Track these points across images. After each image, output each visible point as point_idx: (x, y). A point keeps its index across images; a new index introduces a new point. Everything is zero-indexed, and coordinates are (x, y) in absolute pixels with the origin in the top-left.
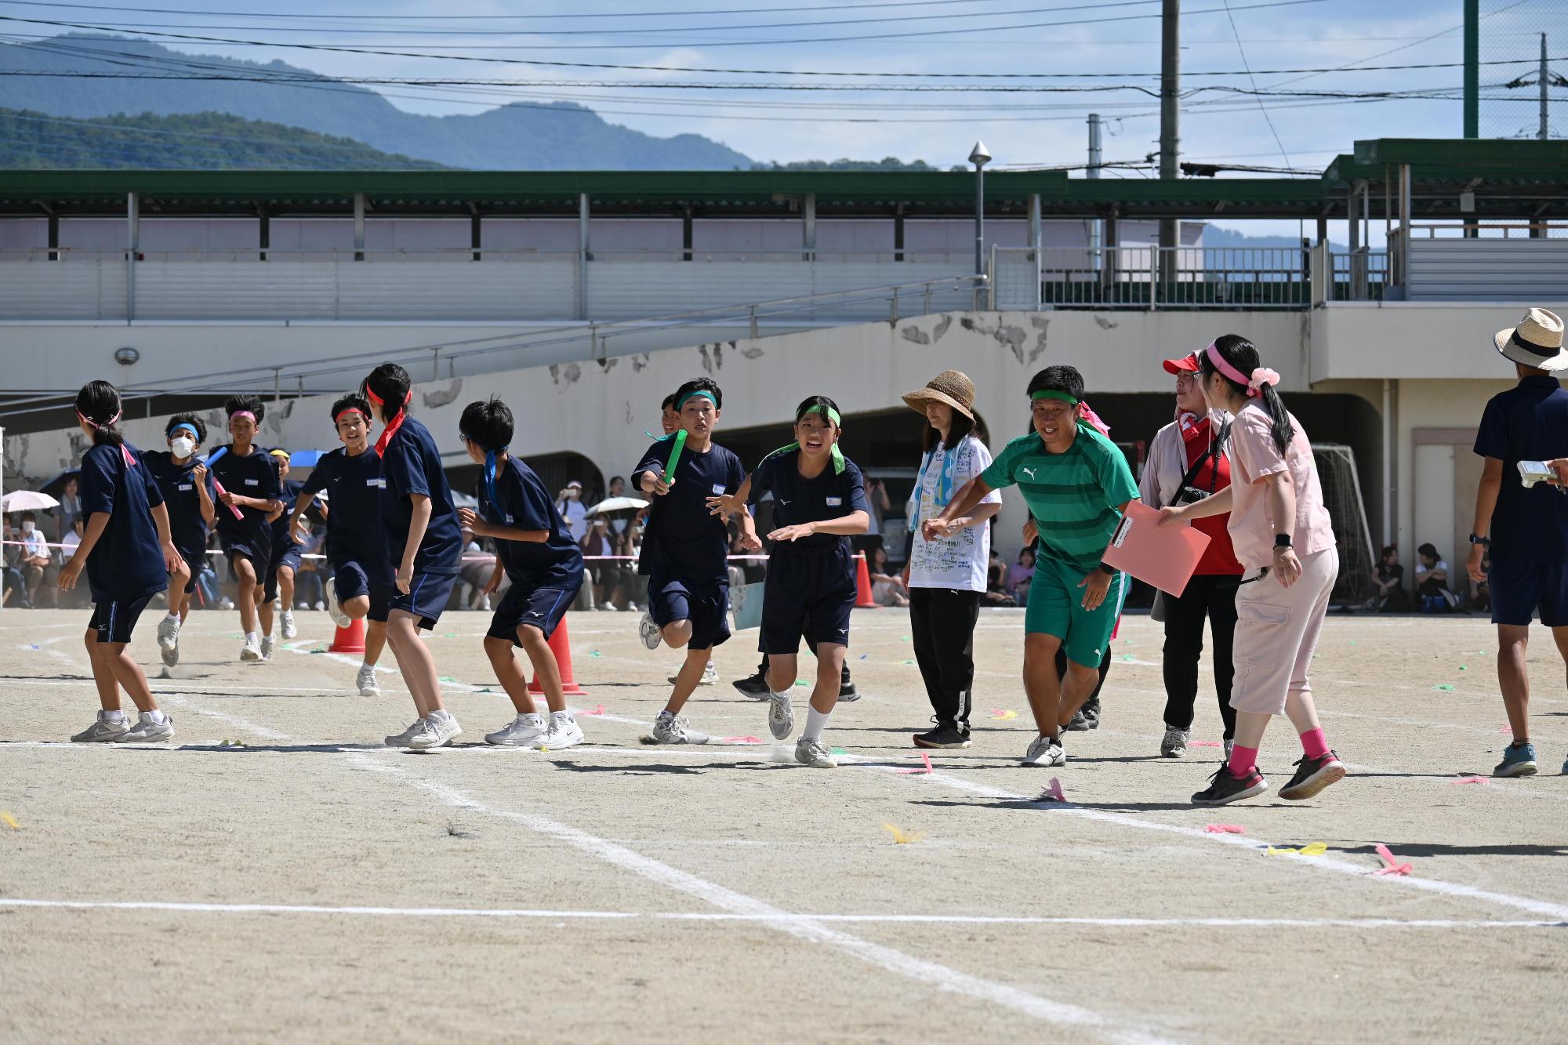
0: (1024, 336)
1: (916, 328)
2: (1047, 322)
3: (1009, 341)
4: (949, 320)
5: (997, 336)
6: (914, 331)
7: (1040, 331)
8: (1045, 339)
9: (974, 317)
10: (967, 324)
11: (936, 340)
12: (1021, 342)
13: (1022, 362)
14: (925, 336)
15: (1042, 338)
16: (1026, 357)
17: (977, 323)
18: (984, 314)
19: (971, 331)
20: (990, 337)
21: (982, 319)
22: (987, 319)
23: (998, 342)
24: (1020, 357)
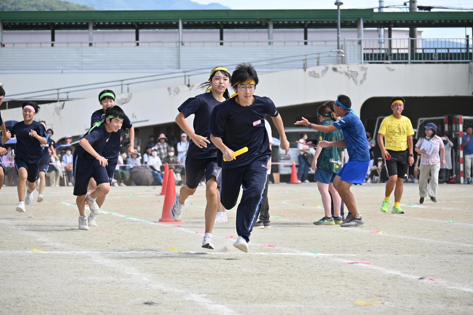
0: (358, 74)
1: (314, 71)
2: (367, 68)
3: (352, 76)
4: (327, 68)
5: (346, 74)
6: (313, 73)
7: (363, 72)
8: (366, 75)
9: (337, 66)
10: (335, 69)
11: (322, 76)
12: (356, 77)
13: (357, 84)
14: (318, 74)
15: (365, 75)
16: (359, 83)
17: (339, 69)
18: (341, 65)
19: (336, 72)
20: (344, 75)
21: (341, 67)
22: (342, 68)
23: (347, 77)
24: (356, 82)
